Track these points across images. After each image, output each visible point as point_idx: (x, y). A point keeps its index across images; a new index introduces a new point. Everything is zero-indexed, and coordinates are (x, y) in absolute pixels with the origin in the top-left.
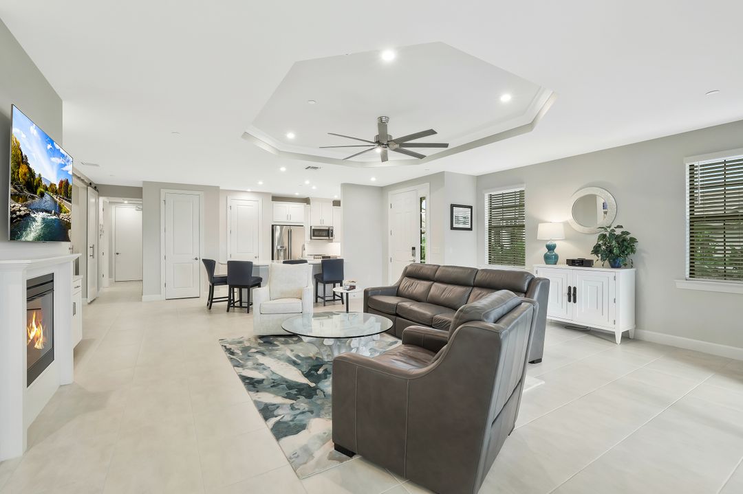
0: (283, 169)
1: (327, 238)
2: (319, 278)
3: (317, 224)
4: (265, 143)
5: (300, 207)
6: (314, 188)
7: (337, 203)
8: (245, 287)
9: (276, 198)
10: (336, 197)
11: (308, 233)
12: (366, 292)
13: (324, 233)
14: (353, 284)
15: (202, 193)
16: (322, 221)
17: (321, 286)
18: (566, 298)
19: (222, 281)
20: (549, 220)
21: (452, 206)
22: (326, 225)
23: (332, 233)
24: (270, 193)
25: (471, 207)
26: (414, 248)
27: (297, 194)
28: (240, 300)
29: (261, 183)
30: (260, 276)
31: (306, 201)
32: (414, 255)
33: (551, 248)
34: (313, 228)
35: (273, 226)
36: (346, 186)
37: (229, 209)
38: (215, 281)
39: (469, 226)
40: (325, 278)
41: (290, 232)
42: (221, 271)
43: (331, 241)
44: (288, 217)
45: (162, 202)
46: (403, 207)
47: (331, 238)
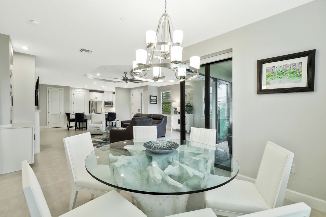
0: (95, 83)
1: (110, 106)
2: (107, 119)
3: (106, 101)
4: (90, 76)
5: (100, 94)
6: (106, 88)
7: (114, 93)
8: (81, 122)
9: (91, 91)
10: (114, 91)
11: (103, 104)
12: (122, 122)
13: (109, 104)
14: (118, 120)
15: (63, 89)
16: (109, 100)
17: (108, 122)
18: (178, 122)
19: (73, 120)
20: (176, 101)
21: (150, 96)
22: (110, 101)
23: (112, 104)
24: (88, 89)
25: (157, 97)
26: (139, 109)
27: (99, 90)
28: (79, 127)
29: (86, 86)
30: (87, 119)
31: (103, 92)
32: (139, 111)
33: (176, 109)
34: (105, 102)
35: (90, 101)
36: (117, 88)
37: (73, 95)
38: (70, 120)
39: (156, 102)
40: (109, 119)
41: (96, 104)
42: (73, 117)
43: (112, 107)
44: (96, 98)
45: (47, 92)
46: (136, 96)
47: (112, 106)
